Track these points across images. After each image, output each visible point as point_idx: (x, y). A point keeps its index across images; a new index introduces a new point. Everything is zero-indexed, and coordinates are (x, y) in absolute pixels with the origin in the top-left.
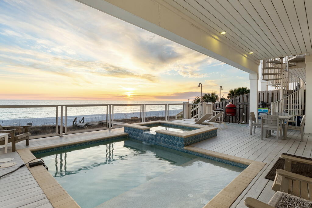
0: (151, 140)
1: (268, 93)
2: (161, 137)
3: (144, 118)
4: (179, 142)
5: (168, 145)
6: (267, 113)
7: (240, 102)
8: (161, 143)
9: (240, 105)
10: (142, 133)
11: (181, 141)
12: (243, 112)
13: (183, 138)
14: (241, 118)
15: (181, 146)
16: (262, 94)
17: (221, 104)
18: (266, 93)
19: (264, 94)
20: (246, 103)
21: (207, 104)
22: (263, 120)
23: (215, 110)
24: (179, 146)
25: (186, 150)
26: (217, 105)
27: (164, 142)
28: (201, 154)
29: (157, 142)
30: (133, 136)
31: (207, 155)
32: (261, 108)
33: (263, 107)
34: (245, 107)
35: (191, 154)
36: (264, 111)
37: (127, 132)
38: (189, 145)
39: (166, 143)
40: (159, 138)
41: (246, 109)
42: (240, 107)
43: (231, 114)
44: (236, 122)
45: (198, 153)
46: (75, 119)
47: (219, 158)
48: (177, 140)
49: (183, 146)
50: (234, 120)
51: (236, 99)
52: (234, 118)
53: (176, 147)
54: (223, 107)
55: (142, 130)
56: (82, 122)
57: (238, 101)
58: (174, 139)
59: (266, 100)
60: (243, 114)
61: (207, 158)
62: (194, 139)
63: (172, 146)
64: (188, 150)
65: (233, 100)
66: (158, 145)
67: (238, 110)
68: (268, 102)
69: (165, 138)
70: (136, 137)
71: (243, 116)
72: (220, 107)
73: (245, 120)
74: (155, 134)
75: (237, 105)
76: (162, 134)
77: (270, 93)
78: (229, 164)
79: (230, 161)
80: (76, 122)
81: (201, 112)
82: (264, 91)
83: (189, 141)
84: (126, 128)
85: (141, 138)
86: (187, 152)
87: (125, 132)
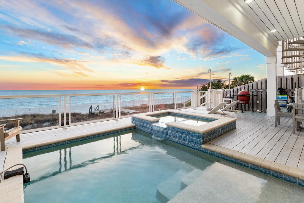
0: (160, 134)
1: (287, 79)
2: (172, 131)
3: (152, 106)
4: (195, 139)
5: (181, 141)
6: (286, 100)
7: (253, 88)
8: (172, 138)
9: (253, 92)
10: (150, 125)
11: (198, 138)
12: (257, 99)
13: (200, 134)
14: (255, 106)
15: (198, 143)
16: (279, 79)
17: (231, 92)
18: (284, 79)
19: (281, 79)
20: (260, 90)
21: (217, 91)
22: (296, 109)
23: (225, 98)
24: (195, 143)
25: (205, 149)
26: (227, 92)
27: (177, 137)
28: (226, 156)
29: (168, 137)
30: (141, 128)
31: (234, 159)
32: (279, 94)
33: (281, 94)
34: (260, 94)
35: (212, 155)
36: (282, 98)
37: (135, 123)
38: (207, 142)
39: (179, 139)
40: (169, 132)
41: (260, 96)
42: (253, 94)
43: (244, 102)
44: (249, 110)
45: (221, 154)
46: (91, 107)
47: (253, 165)
48: (192, 136)
49: (201, 144)
50: (247, 109)
51: (249, 86)
52: (247, 105)
53: (192, 144)
54: (234, 94)
55: (150, 121)
56: (97, 109)
57: (251, 88)
58: (189, 134)
59: (284, 86)
60: (257, 101)
61: (235, 163)
62: (213, 134)
63: (186, 143)
64: (207, 149)
65: (245, 87)
66: (169, 140)
67: (251, 98)
68: (287, 88)
69: (177, 132)
70: (143, 129)
71: (258, 104)
72: (230, 94)
73: (259, 108)
74: (165, 126)
75: (250, 92)
76: (174, 127)
77: (289, 78)
78: (270, 174)
79: (272, 170)
80: (92, 109)
81: (211, 100)
82: (281, 76)
83: (207, 137)
84: (134, 119)
85: (150, 131)
86: (206, 151)
87: (132, 123)
